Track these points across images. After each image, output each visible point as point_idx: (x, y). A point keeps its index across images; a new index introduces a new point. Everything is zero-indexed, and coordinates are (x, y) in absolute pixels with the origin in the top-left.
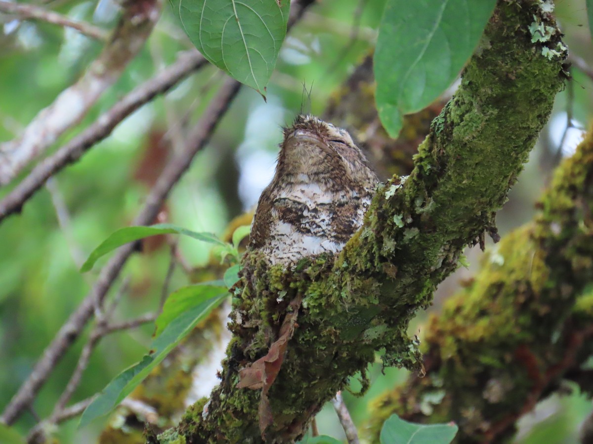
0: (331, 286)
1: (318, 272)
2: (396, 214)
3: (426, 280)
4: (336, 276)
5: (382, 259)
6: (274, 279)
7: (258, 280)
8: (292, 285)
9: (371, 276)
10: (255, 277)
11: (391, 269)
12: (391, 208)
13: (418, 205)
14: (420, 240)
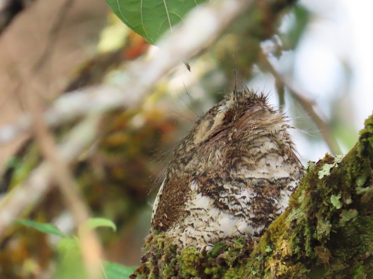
0: (250, 273)
1: (236, 257)
2: (334, 194)
3: (358, 267)
4: (256, 262)
5: (315, 243)
6: (186, 264)
7: (166, 265)
8: (207, 271)
9: (298, 261)
10: (163, 261)
11: (324, 254)
12: (327, 188)
13: (359, 185)
14: (358, 223)
